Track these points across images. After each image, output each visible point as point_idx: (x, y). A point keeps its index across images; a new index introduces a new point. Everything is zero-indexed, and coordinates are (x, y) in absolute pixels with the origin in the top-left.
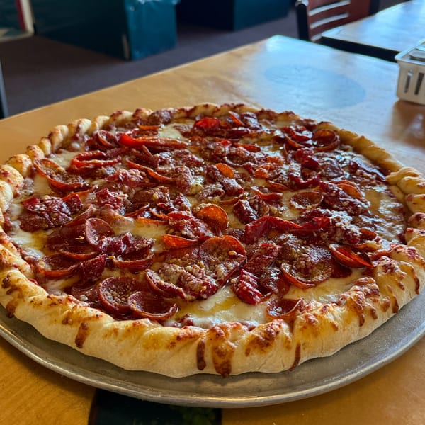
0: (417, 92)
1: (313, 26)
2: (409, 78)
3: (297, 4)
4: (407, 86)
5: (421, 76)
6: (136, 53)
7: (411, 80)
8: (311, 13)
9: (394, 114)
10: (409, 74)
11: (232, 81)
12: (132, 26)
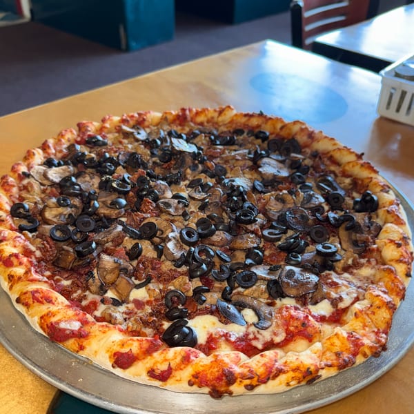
0: (398, 110)
1: (308, 28)
2: (391, 96)
3: (292, 5)
4: (389, 104)
5: (404, 94)
6: (133, 44)
7: (394, 97)
8: (307, 14)
9: (373, 132)
10: (393, 91)
11: (216, 88)
12: (130, 16)
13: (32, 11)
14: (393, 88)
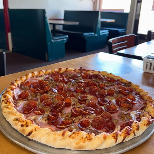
0: (150, 69)
3: (108, 42)
4: (147, 67)
5: (151, 64)
6: (50, 59)
8: (113, 45)
9: (143, 76)
10: (147, 63)
12: (49, 50)
13: (13, 49)
14: (147, 62)
